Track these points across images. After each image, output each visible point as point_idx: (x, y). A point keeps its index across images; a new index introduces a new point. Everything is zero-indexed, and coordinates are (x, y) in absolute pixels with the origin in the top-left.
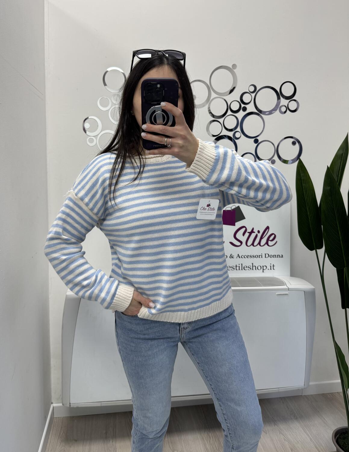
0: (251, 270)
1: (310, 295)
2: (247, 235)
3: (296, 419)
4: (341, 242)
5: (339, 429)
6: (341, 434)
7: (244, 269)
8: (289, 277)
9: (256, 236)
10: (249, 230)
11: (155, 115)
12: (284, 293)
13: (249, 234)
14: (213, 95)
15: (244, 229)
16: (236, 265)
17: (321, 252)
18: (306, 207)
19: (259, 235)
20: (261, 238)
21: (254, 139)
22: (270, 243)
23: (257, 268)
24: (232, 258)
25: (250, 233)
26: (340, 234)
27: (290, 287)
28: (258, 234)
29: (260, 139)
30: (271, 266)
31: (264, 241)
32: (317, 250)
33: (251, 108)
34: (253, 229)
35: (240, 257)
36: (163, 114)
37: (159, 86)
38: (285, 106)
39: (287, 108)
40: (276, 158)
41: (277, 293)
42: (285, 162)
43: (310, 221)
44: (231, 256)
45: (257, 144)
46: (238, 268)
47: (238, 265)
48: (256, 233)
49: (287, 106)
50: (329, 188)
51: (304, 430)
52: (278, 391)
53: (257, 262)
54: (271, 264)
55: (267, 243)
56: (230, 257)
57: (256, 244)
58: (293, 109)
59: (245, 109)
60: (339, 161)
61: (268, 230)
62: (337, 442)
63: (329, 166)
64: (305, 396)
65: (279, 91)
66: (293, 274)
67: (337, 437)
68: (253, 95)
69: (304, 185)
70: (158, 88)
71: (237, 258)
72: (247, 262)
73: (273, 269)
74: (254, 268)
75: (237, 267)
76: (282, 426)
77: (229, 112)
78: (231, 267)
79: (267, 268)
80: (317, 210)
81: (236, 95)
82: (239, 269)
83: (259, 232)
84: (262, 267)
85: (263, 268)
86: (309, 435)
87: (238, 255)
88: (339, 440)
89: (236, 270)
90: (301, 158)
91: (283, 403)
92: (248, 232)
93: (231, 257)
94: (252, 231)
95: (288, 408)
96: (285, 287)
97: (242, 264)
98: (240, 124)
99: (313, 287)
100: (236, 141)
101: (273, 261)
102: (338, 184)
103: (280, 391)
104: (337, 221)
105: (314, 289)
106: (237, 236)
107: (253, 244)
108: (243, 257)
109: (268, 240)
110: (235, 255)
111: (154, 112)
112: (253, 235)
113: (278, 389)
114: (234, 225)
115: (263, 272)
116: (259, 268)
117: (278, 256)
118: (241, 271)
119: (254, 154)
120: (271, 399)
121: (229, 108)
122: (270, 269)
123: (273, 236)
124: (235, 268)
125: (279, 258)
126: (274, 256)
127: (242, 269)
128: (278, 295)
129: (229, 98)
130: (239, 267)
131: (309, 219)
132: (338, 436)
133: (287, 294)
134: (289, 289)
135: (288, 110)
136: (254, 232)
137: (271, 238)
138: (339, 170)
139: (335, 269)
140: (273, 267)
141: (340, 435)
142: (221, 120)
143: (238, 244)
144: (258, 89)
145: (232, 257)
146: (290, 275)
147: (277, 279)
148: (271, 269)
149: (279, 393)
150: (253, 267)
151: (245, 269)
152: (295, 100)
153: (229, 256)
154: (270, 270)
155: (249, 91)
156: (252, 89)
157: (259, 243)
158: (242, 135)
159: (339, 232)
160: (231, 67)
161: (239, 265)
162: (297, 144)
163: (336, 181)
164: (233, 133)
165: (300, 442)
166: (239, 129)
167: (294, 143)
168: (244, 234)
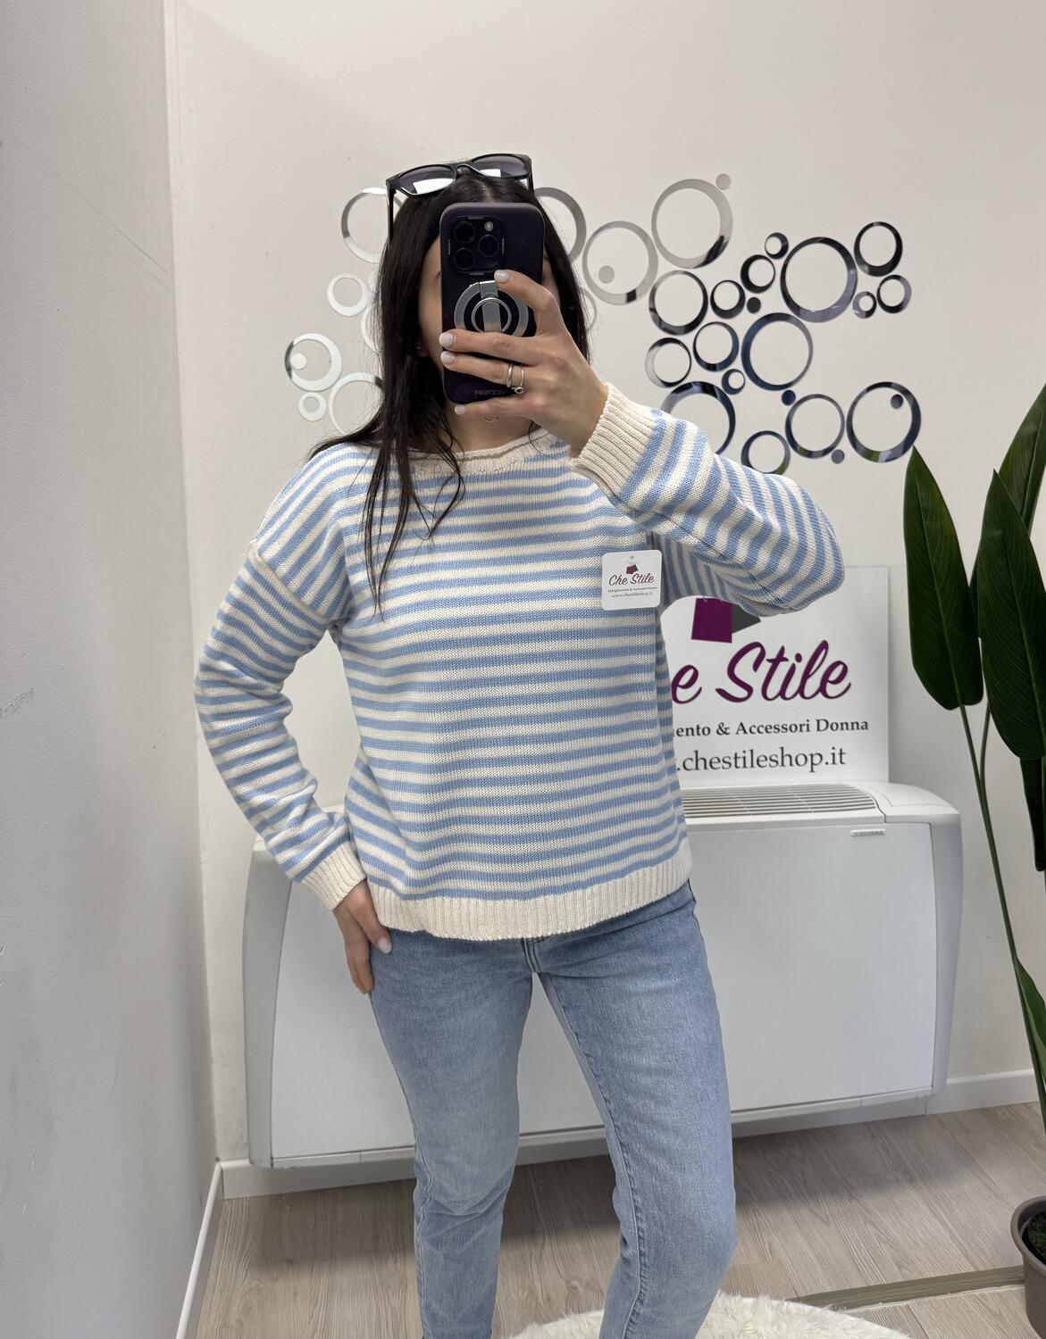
0: (779, 768)
1: (946, 835)
2: (765, 666)
3: (911, 1180)
4: (1034, 685)
5: (1030, 1203)
6: (1037, 1217)
7: (759, 765)
8: (887, 784)
9: (792, 670)
10: (772, 654)
11: (481, 307)
12: (874, 830)
13: (770, 664)
14: (664, 266)
15: (757, 651)
16: (736, 754)
17: (978, 712)
18: (933, 585)
19: (801, 668)
20: (806, 675)
21: (781, 392)
22: (832, 689)
23: (794, 761)
24: (725, 735)
25: (775, 663)
26: (1030, 662)
27: (890, 812)
28: (796, 663)
29: (799, 391)
30: (834, 754)
31: (813, 684)
32: (967, 707)
33: (772, 302)
34: (782, 650)
35: (745, 732)
36: (500, 305)
37: (489, 226)
38: (872, 296)
39: (878, 300)
40: (845, 445)
41: (853, 831)
42: (870, 455)
43: (944, 625)
44: (720, 728)
45: (790, 407)
46: (740, 762)
47: (740, 754)
48: (792, 660)
49: (875, 295)
50: (998, 533)
51: (932, 1211)
52: (859, 1105)
53: (796, 744)
54: (833, 748)
55: (822, 690)
56: (718, 732)
57: (790, 691)
58: (892, 303)
59: (754, 306)
60: (1027, 454)
61: (824, 652)
62: (1026, 1239)
63: (998, 472)
64: (933, 1115)
65: (851, 251)
66: (898, 774)
67: (1024, 1226)
68: (779, 263)
69: (926, 523)
70: (488, 233)
71: (737, 733)
72: (767, 745)
73: (841, 763)
74: (787, 760)
75: (738, 760)
76: (873, 1202)
77: (711, 316)
78: (721, 759)
79: (824, 760)
80: (966, 595)
81: (728, 265)
82: (745, 766)
83: (799, 658)
84: (809, 758)
85: (812, 761)
86: (946, 1224)
87: (742, 724)
88: (1031, 1235)
89: (736, 767)
90: (918, 444)
91: (873, 1137)
92: (769, 660)
93: (720, 731)
94: (781, 657)
95: (888, 1152)
96: (874, 813)
97: (752, 751)
98: (743, 349)
99: (952, 811)
100: (731, 397)
101: (841, 739)
102: (1022, 519)
103: (864, 1104)
104: (1022, 626)
105: (958, 817)
106: (738, 672)
107: (782, 694)
108: (754, 730)
109: (825, 680)
110: (733, 728)
111: (478, 298)
112: (783, 669)
113: (859, 1099)
114: (729, 640)
115: (812, 771)
116: (801, 760)
117: (855, 725)
118: (749, 770)
119: (783, 435)
120: (838, 1127)
121: (709, 301)
122: (830, 761)
123: (839, 669)
124: (733, 761)
125: (856, 731)
126: (844, 726)
127: (752, 766)
128: (856, 835)
129: (709, 275)
130: (744, 758)
131: (943, 619)
132: (1027, 1222)
133: (881, 833)
134: (886, 819)
135: (878, 306)
136: (786, 660)
137: (834, 675)
138: (1028, 479)
139: (1018, 759)
140: (839, 757)
141: (1033, 1221)
142: (687, 339)
143: (742, 693)
144: (791, 248)
145: (725, 733)
146: (887, 779)
147: (852, 789)
148: (834, 763)
149: (862, 1109)
150: (783, 759)
151: (761, 763)
152: (897, 277)
153: (714, 729)
154: (830, 766)
155: (768, 253)
156: (775, 246)
157: (801, 691)
158: (749, 382)
159: (1029, 657)
160: (714, 184)
161: (743, 755)
162: (906, 405)
163: (1019, 512)
164: (721, 374)
165: (922, 1245)
166: (738, 364)
167: (897, 401)
168: (756, 666)
